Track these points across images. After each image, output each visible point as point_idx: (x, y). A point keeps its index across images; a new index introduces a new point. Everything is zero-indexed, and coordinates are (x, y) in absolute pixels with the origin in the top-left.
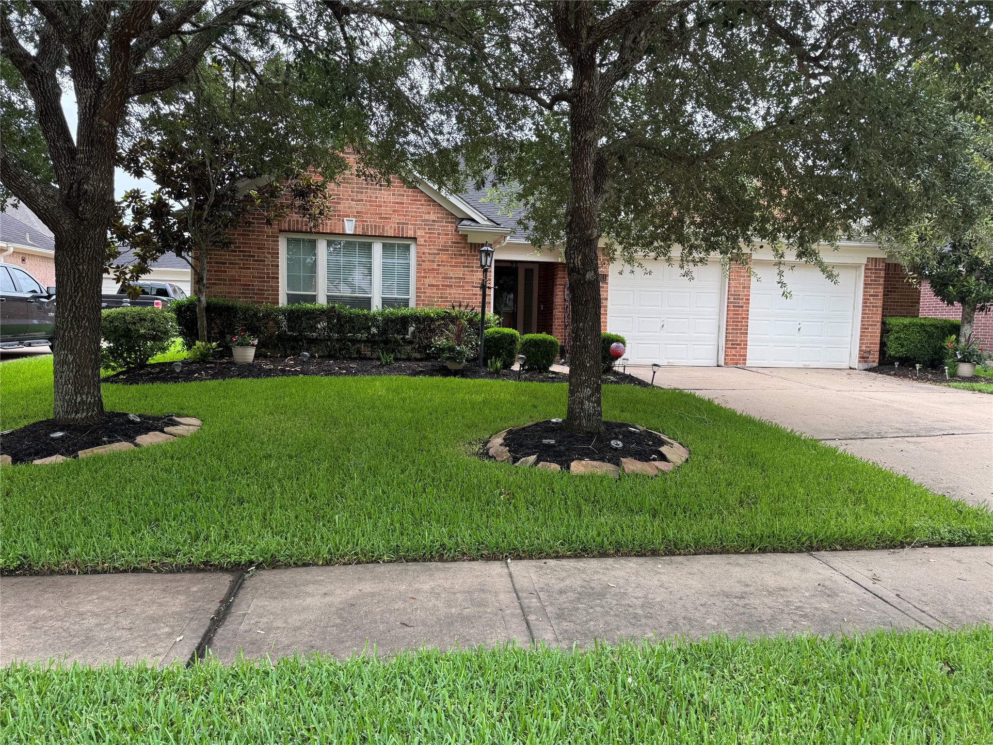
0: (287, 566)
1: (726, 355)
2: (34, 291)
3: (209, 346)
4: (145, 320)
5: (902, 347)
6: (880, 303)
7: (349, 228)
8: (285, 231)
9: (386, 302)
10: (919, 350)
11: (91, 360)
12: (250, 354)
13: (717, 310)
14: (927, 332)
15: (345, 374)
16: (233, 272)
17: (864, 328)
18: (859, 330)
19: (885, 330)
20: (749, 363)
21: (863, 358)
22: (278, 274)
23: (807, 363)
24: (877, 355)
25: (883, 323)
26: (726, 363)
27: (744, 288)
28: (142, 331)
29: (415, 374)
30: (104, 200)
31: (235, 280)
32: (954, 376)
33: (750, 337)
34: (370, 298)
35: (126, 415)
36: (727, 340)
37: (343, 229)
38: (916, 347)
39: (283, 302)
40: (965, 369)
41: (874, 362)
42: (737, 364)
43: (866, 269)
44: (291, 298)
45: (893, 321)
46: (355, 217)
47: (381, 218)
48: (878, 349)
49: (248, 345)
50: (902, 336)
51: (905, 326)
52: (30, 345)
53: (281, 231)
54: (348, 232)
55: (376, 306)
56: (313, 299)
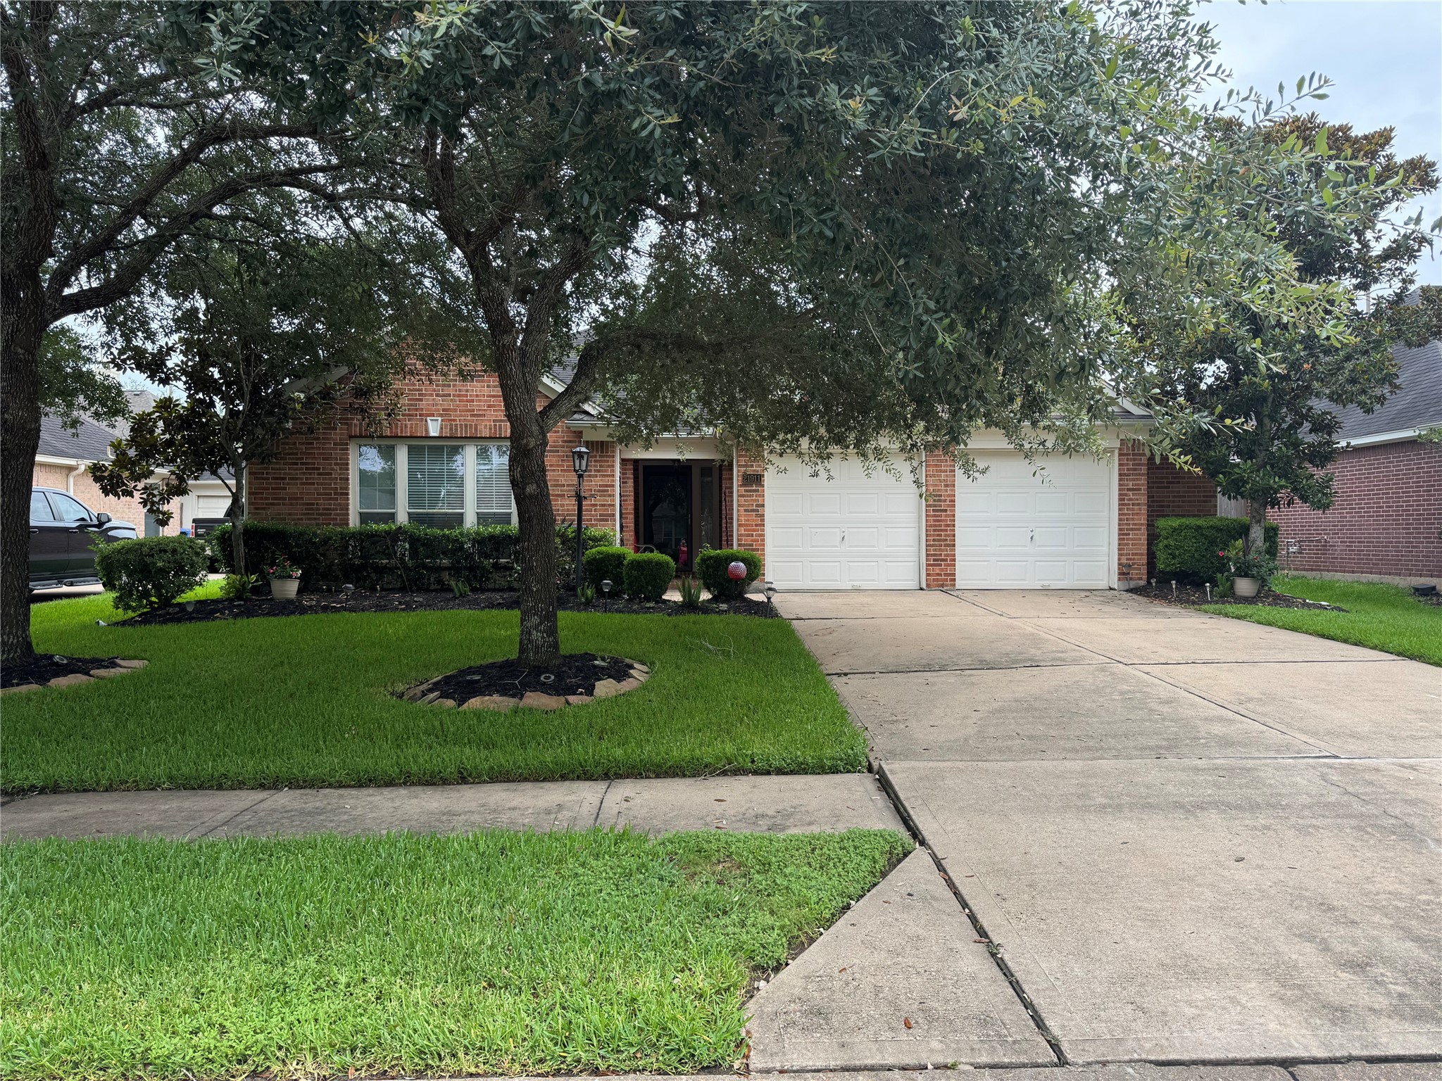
0: (68, 791)
1: (928, 575)
2: (83, 519)
3: (245, 579)
4: (165, 551)
5: (1174, 558)
6: (1144, 500)
7: (434, 429)
8: (356, 437)
9: (481, 518)
10: (1198, 561)
11: (14, 598)
12: (291, 588)
13: (916, 515)
14: (1206, 537)
15: (403, 610)
16: (293, 489)
17: (1122, 533)
18: (1116, 537)
19: (1152, 538)
20: (959, 584)
21: (1123, 575)
22: (347, 488)
23: (1046, 583)
24: (1144, 570)
25: (1150, 525)
26: (928, 585)
27: (946, 486)
28: (160, 564)
29: (492, 606)
30: (24, 429)
31: (297, 499)
32: (1229, 595)
33: (959, 550)
34: (462, 514)
35: (52, 656)
36: (927, 555)
37: (427, 430)
38: (1193, 557)
39: (354, 522)
40: (1244, 586)
41: (1140, 579)
42: (942, 586)
43: (1120, 455)
44: (364, 518)
45: (1161, 523)
46: (441, 415)
47: (472, 415)
48: (1145, 562)
49: (290, 577)
50: (1172, 543)
51: (1175, 530)
52: (72, 584)
53: (351, 437)
54: (432, 434)
55: (470, 521)
56: (392, 517)
